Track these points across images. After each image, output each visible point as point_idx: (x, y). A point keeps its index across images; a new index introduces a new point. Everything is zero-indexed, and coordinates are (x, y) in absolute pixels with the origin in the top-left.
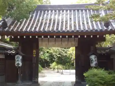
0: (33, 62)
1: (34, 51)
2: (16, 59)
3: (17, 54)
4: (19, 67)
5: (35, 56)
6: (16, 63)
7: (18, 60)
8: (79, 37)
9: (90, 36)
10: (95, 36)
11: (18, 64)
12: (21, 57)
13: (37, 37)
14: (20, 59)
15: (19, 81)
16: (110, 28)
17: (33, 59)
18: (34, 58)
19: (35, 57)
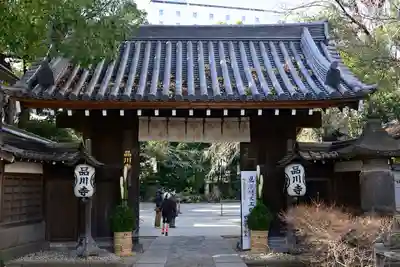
1: (128, 153)
2: (79, 177)
3: (82, 162)
4: (87, 198)
6: (78, 187)
7: (82, 180)
11: (84, 190)
12: (92, 171)
14: (89, 177)
15: (88, 238)
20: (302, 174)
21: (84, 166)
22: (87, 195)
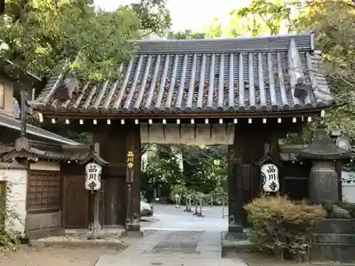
0: (127, 180)
1: (130, 154)
2: (89, 173)
3: (91, 161)
4: (95, 191)
5: (131, 165)
6: (88, 182)
7: (91, 177)
8: (236, 121)
9: (262, 120)
10: (272, 121)
11: (93, 184)
12: (99, 169)
13: (137, 122)
14: (97, 173)
15: (96, 224)
16: (308, 101)
17: (127, 171)
18: (130, 170)
19: (132, 168)
20: (276, 173)
21: (93, 164)
22: (95, 188)
